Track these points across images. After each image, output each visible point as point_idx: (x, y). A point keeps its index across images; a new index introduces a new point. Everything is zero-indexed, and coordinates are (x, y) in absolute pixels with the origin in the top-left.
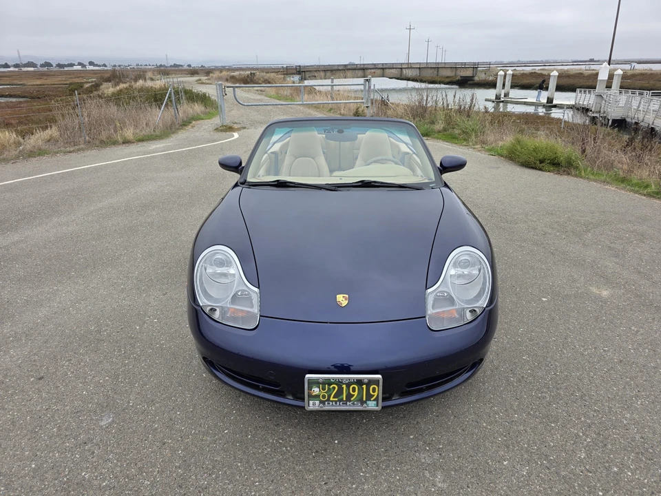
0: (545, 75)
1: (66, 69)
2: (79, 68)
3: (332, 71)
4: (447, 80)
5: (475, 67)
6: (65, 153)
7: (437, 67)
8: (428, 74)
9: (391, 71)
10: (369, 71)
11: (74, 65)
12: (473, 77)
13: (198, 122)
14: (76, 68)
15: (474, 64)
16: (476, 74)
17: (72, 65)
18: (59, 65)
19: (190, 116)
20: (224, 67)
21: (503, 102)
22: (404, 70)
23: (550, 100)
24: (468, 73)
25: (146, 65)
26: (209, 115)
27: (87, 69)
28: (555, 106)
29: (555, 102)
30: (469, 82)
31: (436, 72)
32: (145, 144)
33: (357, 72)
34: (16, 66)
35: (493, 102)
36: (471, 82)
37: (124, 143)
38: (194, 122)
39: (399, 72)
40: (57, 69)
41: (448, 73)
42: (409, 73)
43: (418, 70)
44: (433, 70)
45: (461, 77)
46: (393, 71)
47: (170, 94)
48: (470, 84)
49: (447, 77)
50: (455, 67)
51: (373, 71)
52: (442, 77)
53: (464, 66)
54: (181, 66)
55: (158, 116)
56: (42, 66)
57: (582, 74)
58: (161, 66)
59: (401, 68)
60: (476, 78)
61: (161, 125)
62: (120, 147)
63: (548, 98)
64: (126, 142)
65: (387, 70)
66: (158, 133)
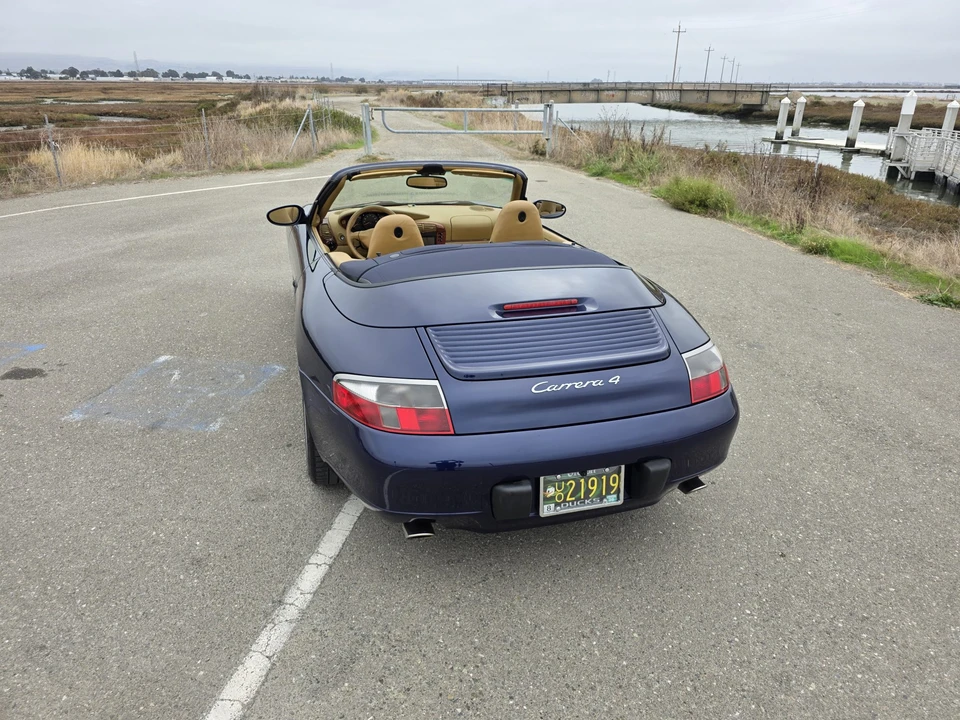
0: (873, 106)
3: (551, 92)
4: (724, 109)
5: (765, 91)
6: (188, 176)
7: (706, 91)
8: (692, 99)
9: (637, 93)
10: (606, 92)
12: (762, 105)
13: (341, 151)
15: (764, 86)
16: (766, 101)
19: (332, 144)
21: (786, 143)
22: (657, 93)
23: (851, 142)
24: (755, 100)
26: (356, 144)
27: (224, 81)
28: (858, 152)
29: (858, 146)
30: (754, 113)
31: (704, 97)
32: (273, 171)
33: (588, 94)
35: (772, 142)
36: (757, 113)
37: (251, 169)
38: (335, 151)
39: (651, 95)
41: (724, 99)
42: (663, 97)
43: (678, 93)
44: (701, 94)
45: (744, 105)
46: (641, 93)
47: (308, 115)
48: (755, 117)
49: (725, 105)
50: (734, 91)
51: (611, 93)
52: (716, 104)
53: (750, 89)
55: (294, 141)
57: (930, 106)
59: (653, 89)
60: (766, 108)
61: (295, 152)
62: (246, 174)
63: (848, 139)
64: (254, 169)
65: (632, 93)
66: (290, 161)
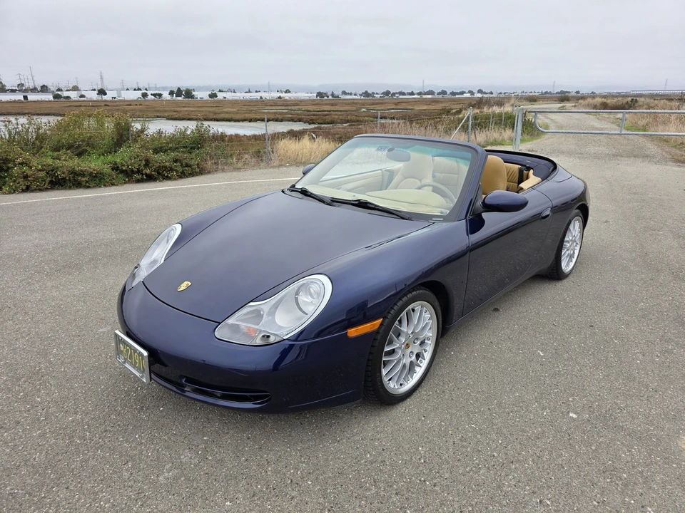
1: (457, 96)
2: (468, 95)
11: (465, 93)
14: (465, 95)
17: (463, 93)
18: (453, 94)
20: (619, 93)
25: (531, 92)
27: (475, 96)
34: (419, 94)
40: (450, 96)
54: (569, 92)
56: (439, 94)
58: (546, 93)
